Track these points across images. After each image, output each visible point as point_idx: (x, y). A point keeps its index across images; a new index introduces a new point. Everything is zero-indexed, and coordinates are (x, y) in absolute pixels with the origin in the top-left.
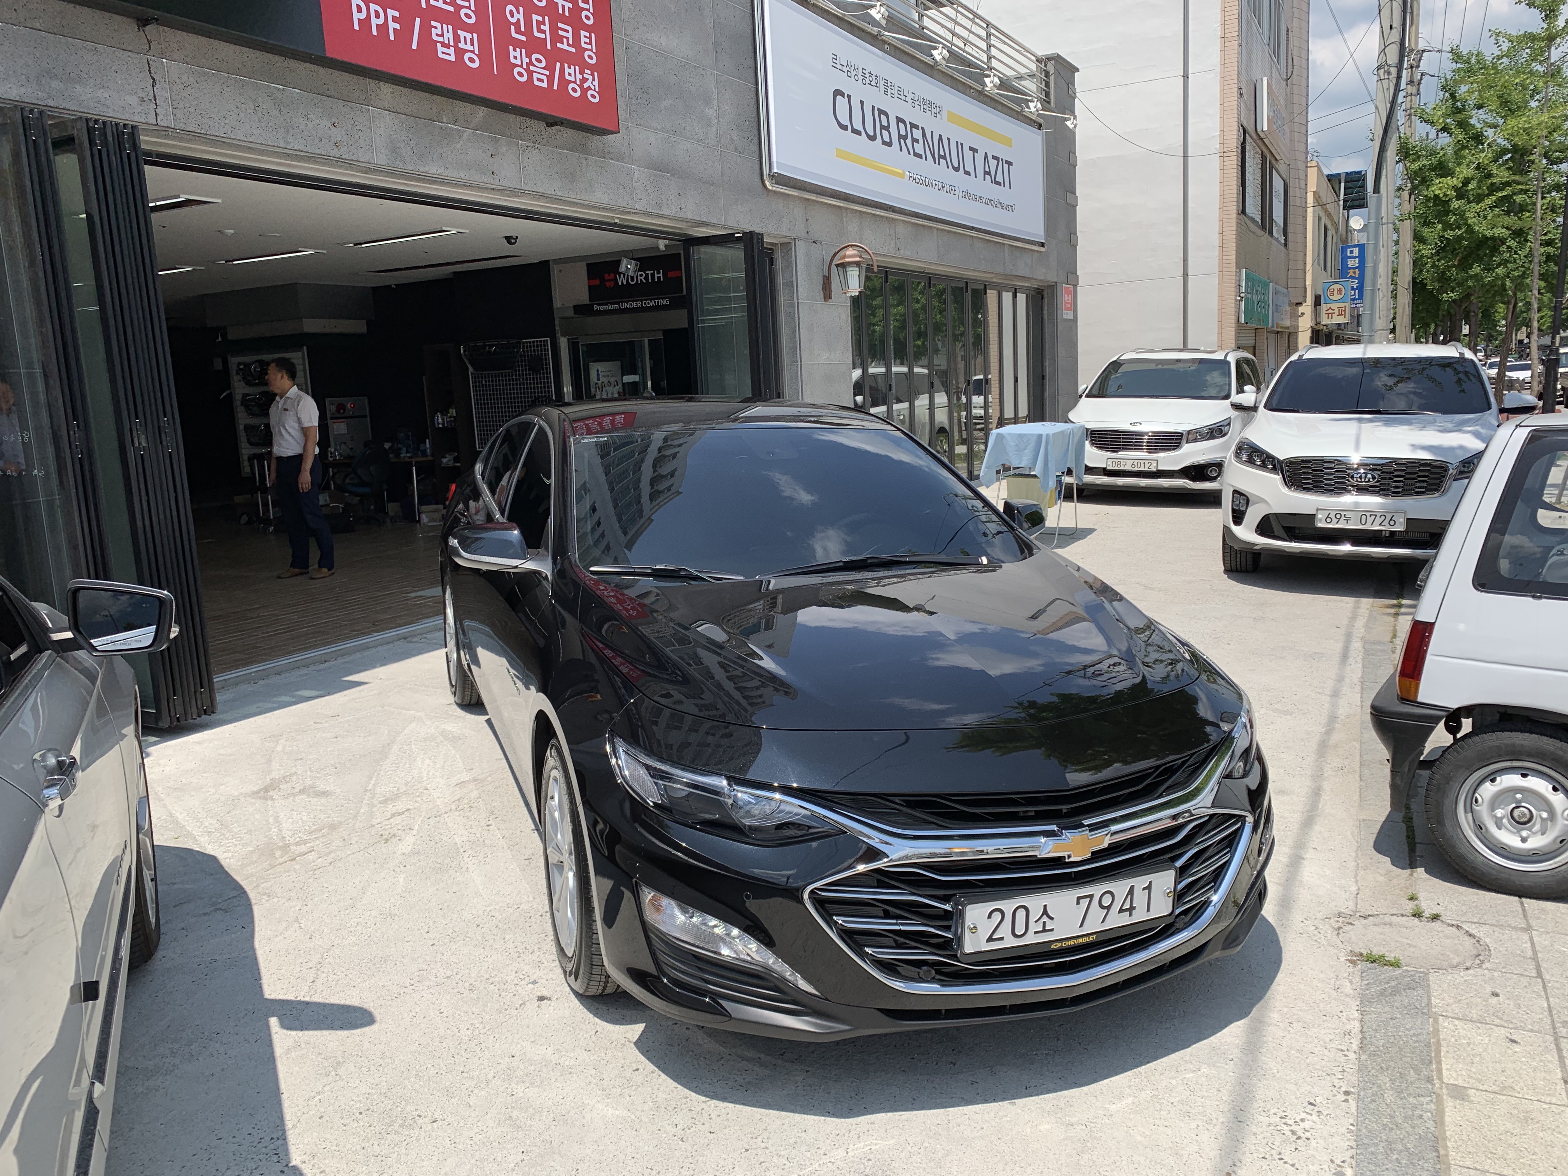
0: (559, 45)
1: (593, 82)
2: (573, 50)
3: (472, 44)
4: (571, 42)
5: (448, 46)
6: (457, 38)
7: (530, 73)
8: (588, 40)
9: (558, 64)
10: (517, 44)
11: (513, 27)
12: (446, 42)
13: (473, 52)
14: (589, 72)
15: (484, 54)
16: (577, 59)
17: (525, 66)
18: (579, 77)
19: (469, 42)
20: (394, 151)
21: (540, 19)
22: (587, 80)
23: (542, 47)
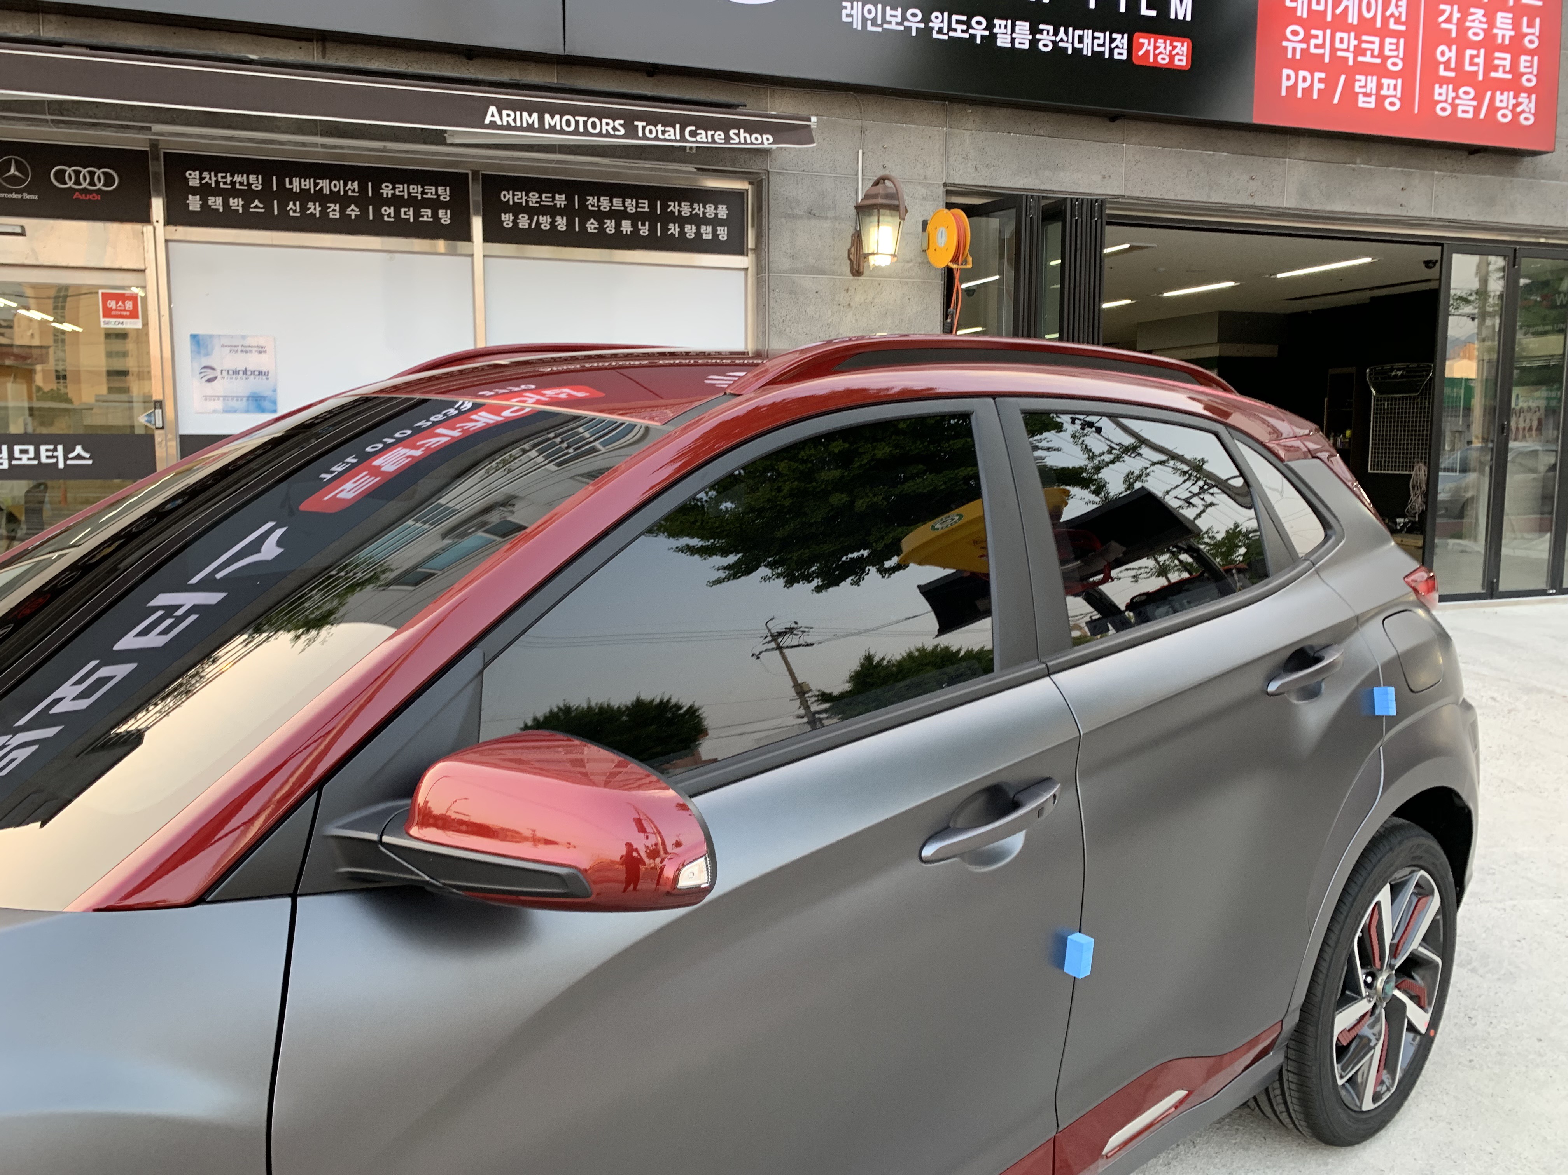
0: (1493, 74)
1: (1528, 105)
2: (1509, 76)
3: (1395, 87)
5: (1369, 95)
6: (1380, 86)
7: (1454, 107)
8: (1528, 64)
9: (1489, 94)
10: (1442, 81)
11: (1442, 67)
12: (1369, 91)
13: (1395, 96)
14: (1526, 95)
15: (1406, 98)
16: (1514, 85)
17: (1450, 101)
18: (1512, 101)
19: (1392, 88)
20: (1303, 194)
21: (1474, 52)
22: (1522, 103)
23: (1472, 79)
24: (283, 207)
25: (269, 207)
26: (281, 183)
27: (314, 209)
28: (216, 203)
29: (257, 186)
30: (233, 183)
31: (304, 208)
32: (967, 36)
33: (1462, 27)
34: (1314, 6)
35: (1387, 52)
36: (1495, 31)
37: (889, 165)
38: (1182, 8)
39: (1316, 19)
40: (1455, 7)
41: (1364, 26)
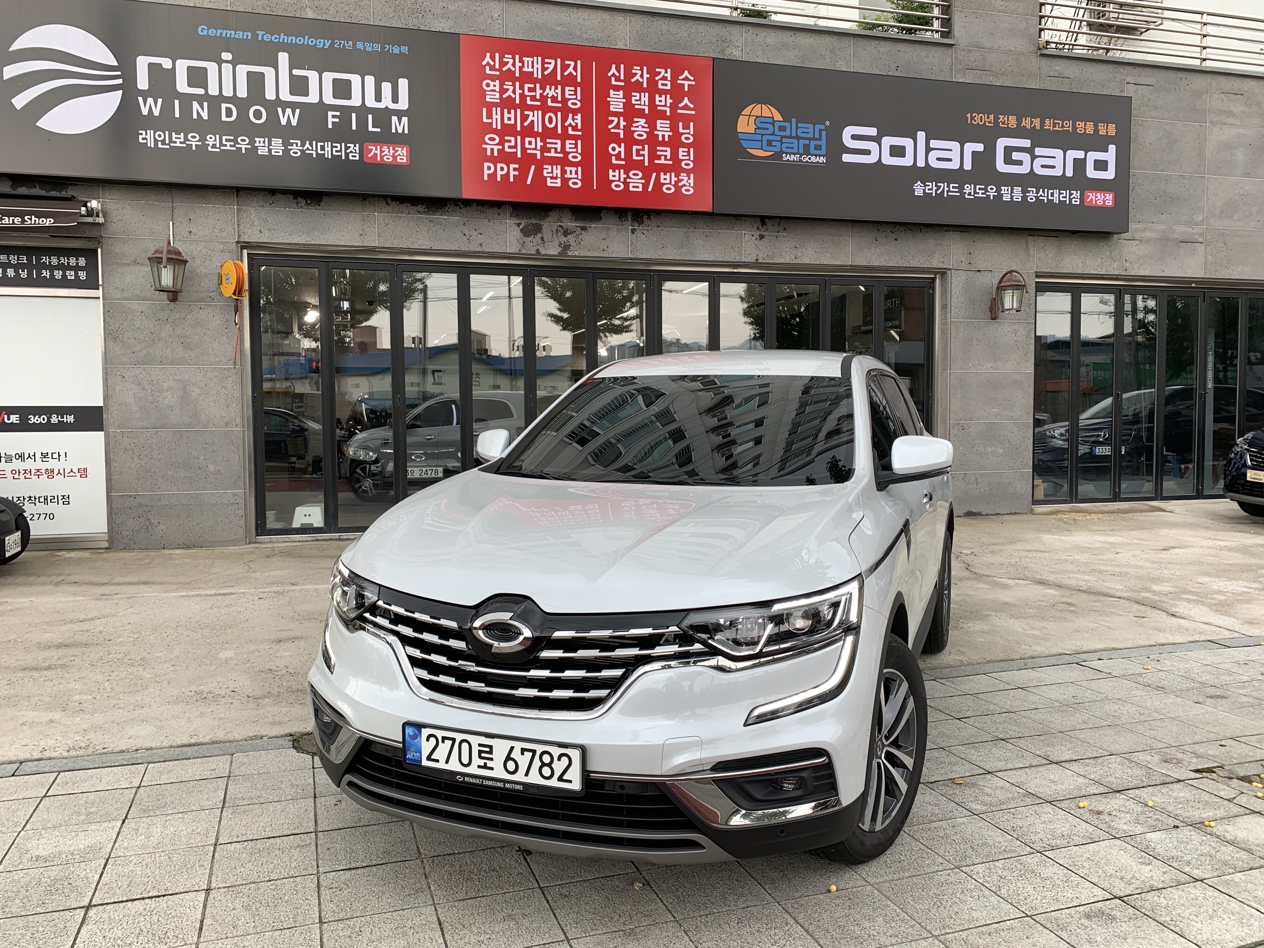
0: (656, 161)
1: (688, 181)
4: (668, 157)
6: (564, 172)
7: (626, 184)
8: (686, 154)
9: (654, 175)
10: (615, 167)
13: (577, 178)
16: (676, 167)
17: (622, 180)
19: (574, 173)
21: (640, 147)
22: (683, 180)
23: (639, 165)
32: (235, 149)
33: (628, 130)
34: (506, 121)
35: (568, 150)
36: (656, 132)
37: (194, 230)
38: (400, 126)
39: (507, 130)
40: (622, 118)
41: (548, 133)
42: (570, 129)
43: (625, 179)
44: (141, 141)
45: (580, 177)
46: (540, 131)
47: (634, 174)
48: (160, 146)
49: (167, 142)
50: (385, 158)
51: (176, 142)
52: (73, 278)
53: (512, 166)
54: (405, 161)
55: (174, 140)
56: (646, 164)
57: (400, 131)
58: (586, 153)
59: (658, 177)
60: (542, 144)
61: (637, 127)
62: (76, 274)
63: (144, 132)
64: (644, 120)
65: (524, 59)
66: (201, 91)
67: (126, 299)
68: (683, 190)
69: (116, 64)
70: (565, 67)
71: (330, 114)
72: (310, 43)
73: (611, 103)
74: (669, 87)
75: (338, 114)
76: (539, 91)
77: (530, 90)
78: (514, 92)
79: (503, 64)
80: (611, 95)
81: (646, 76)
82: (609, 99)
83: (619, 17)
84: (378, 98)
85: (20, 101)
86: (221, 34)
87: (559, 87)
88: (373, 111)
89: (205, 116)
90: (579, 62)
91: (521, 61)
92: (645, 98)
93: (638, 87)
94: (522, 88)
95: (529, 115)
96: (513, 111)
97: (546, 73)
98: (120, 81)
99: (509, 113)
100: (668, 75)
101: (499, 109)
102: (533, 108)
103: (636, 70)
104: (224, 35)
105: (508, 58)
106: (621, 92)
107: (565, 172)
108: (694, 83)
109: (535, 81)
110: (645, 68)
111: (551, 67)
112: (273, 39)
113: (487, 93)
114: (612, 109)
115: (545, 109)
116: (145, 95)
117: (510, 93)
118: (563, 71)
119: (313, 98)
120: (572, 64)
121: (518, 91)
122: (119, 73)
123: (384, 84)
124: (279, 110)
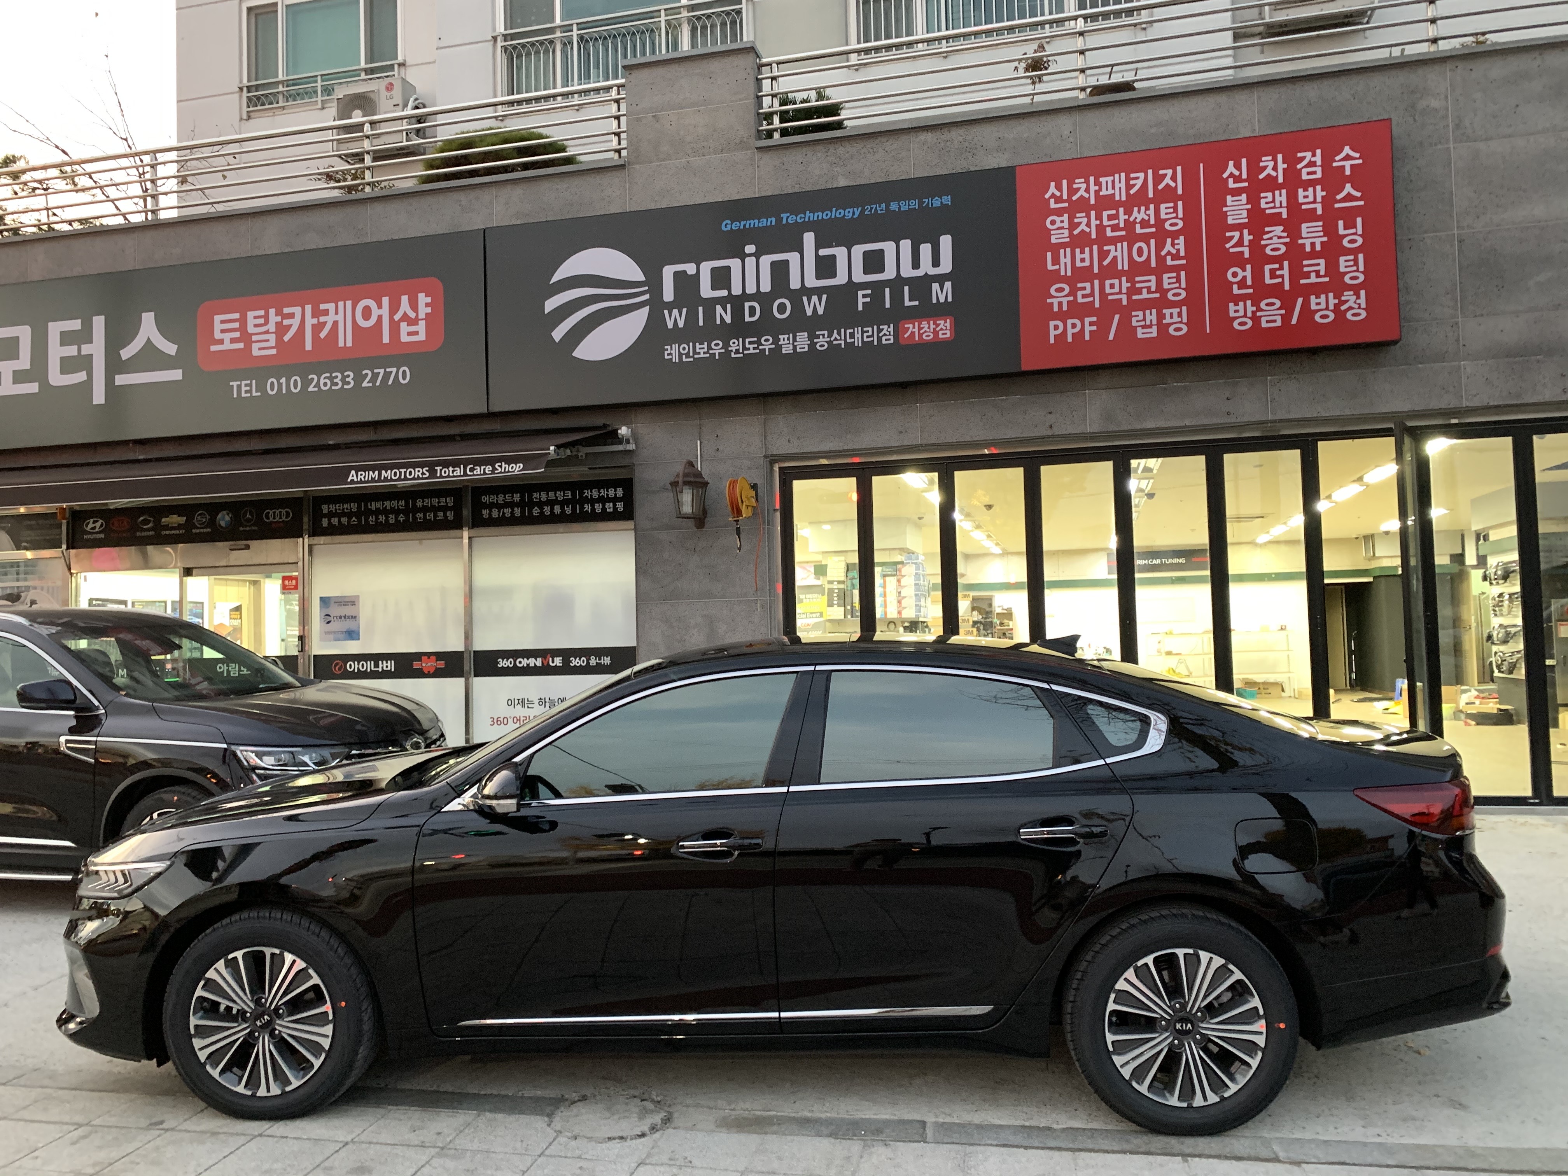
0: (1302, 281)
1: (1356, 302)
2: (1327, 279)
3: (1180, 315)
4: (1322, 273)
5: (1150, 326)
6: (1161, 316)
7: (1256, 319)
8: (1351, 263)
9: (1300, 300)
10: (1237, 299)
11: (1235, 287)
12: (1148, 323)
13: (1181, 322)
14: (1352, 293)
15: (1195, 321)
16: (1331, 286)
17: (1249, 314)
18: (1332, 302)
19: (1176, 316)
20: (1109, 418)
21: (1277, 266)
22: (1347, 301)
23: (1276, 291)
24: (366, 520)
25: (360, 521)
26: (366, 506)
27: (382, 518)
28: (335, 521)
29: (355, 510)
30: (343, 509)
31: (377, 519)
32: (758, 351)
33: (1256, 247)
34: (1079, 264)
35: (1166, 286)
36: (1300, 241)
37: (721, 448)
38: (942, 293)
39: (1082, 274)
40: (1246, 232)
41: (1137, 269)
42: (1169, 258)
43: (1253, 313)
44: (666, 357)
45: (1185, 320)
46: (1126, 268)
47: (1267, 305)
48: (684, 359)
49: (691, 354)
50: (924, 337)
51: (699, 353)
52: (611, 510)
53: (1087, 320)
54: (948, 335)
55: (698, 350)
56: (1287, 287)
57: (942, 300)
58: (1193, 287)
59: (1306, 304)
60: (1129, 285)
61: (1271, 238)
62: (614, 505)
63: (669, 347)
64: (1281, 228)
65: (1101, 179)
66: (724, 293)
67: (656, 529)
68: (1349, 315)
69: (643, 278)
70: (1158, 179)
71: (860, 293)
72: (838, 216)
73: (1229, 213)
74: (1319, 175)
75: (869, 292)
76: (1123, 217)
77: (1110, 218)
78: (1088, 225)
79: (1072, 191)
80: (1229, 203)
81: (1281, 166)
82: (1225, 209)
83: (1242, 97)
84: (916, 265)
85: (558, 334)
86: (745, 225)
87: (1152, 206)
88: (910, 281)
89: (728, 319)
90: (1179, 169)
91: (1098, 183)
92: (1282, 197)
93: (1271, 184)
94: (1099, 217)
95: (1109, 251)
96: (1087, 250)
97: (1132, 192)
98: (647, 297)
99: (1082, 252)
100: (1318, 159)
101: (1068, 250)
102: (1114, 241)
103: (1267, 161)
104: (747, 226)
105: (1080, 183)
106: (1244, 196)
107: (1164, 316)
108: (1360, 161)
109: (1116, 205)
110: (1280, 157)
111: (1139, 183)
112: (799, 220)
113: (1052, 232)
114: (1230, 221)
115: (1131, 238)
116: (670, 306)
117: (1083, 227)
118: (1156, 184)
119: (841, 278)
120: (1169, 172)
121: (1094, 222)
122: (647, 288)
123: (922, 246)
124: (805, 299)
